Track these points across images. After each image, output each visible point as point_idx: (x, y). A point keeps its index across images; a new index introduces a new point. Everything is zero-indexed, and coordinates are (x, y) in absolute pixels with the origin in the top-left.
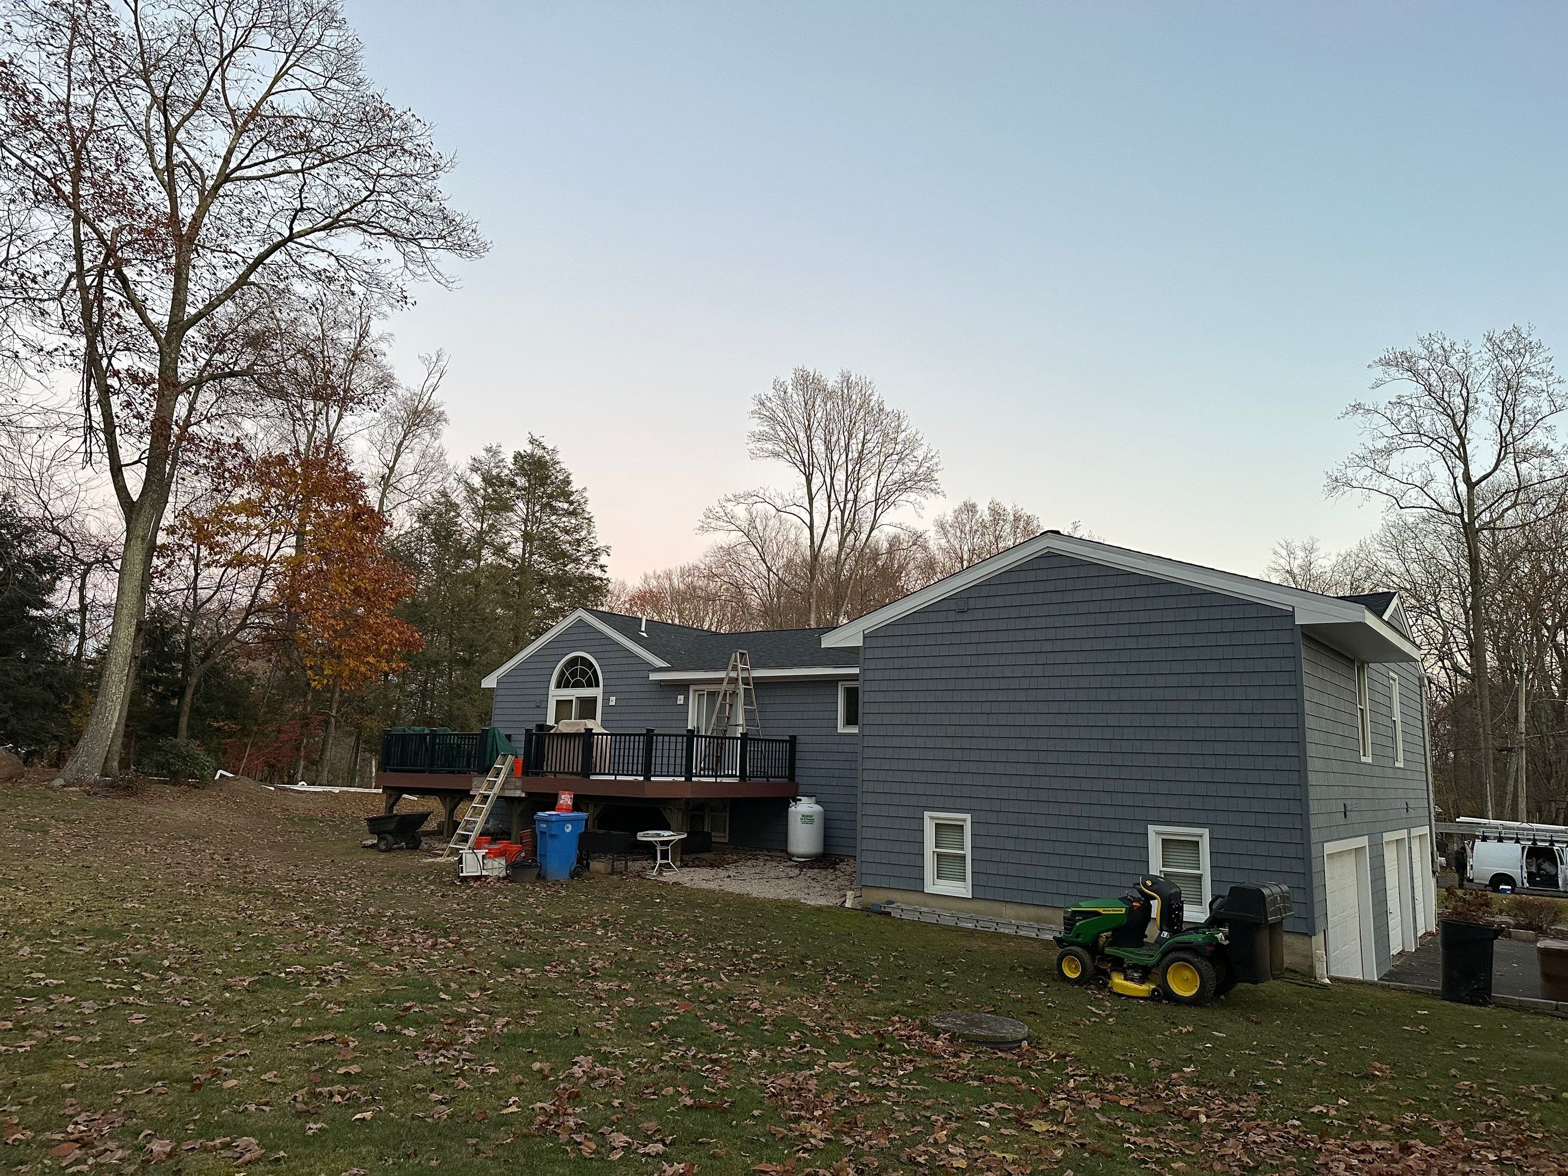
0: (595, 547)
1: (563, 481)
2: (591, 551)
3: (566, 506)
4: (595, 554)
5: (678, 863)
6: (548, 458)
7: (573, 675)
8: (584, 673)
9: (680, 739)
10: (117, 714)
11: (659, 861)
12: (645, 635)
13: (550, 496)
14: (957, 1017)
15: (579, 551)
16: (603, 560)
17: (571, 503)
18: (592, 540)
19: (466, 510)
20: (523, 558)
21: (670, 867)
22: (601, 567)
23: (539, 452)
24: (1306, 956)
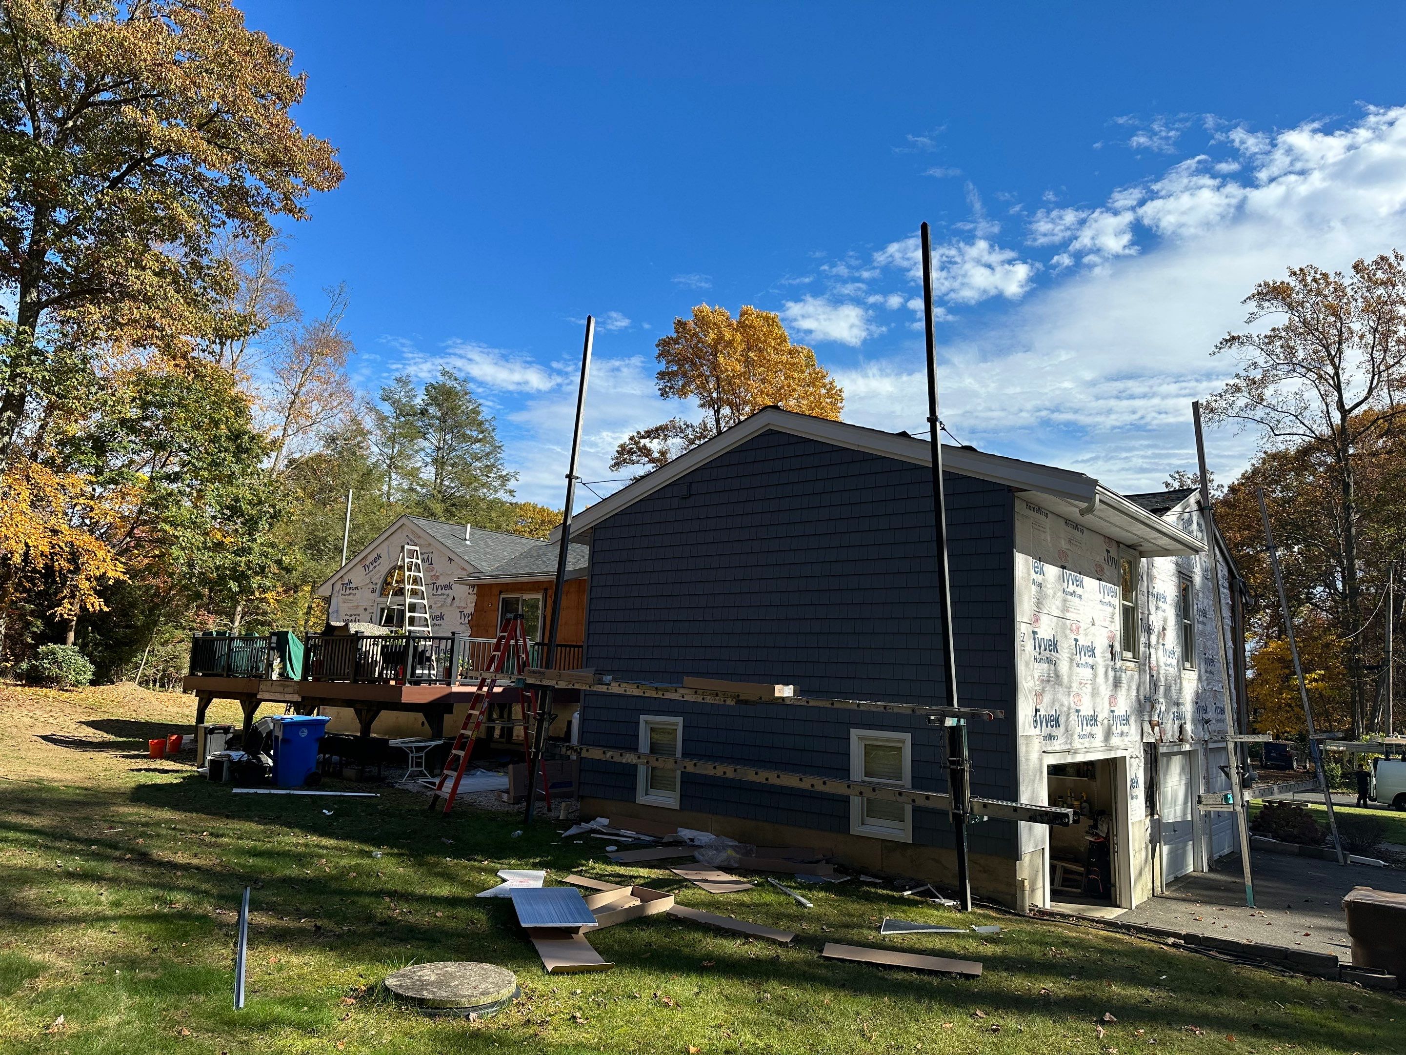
0: (504, 473)
1: (473, 411)
2: (500, 476)
3: (476, 434)
4: (504, 479)
6: (459, 388)
12: (468, 543)
13: (461, 424)
15: (489, 477)
16: (511, 484)
17: (481, 431)
18: (500, 467)
19: (376, 436)
21: (423, 775)
22: (511, 491)
23: (450, 383)
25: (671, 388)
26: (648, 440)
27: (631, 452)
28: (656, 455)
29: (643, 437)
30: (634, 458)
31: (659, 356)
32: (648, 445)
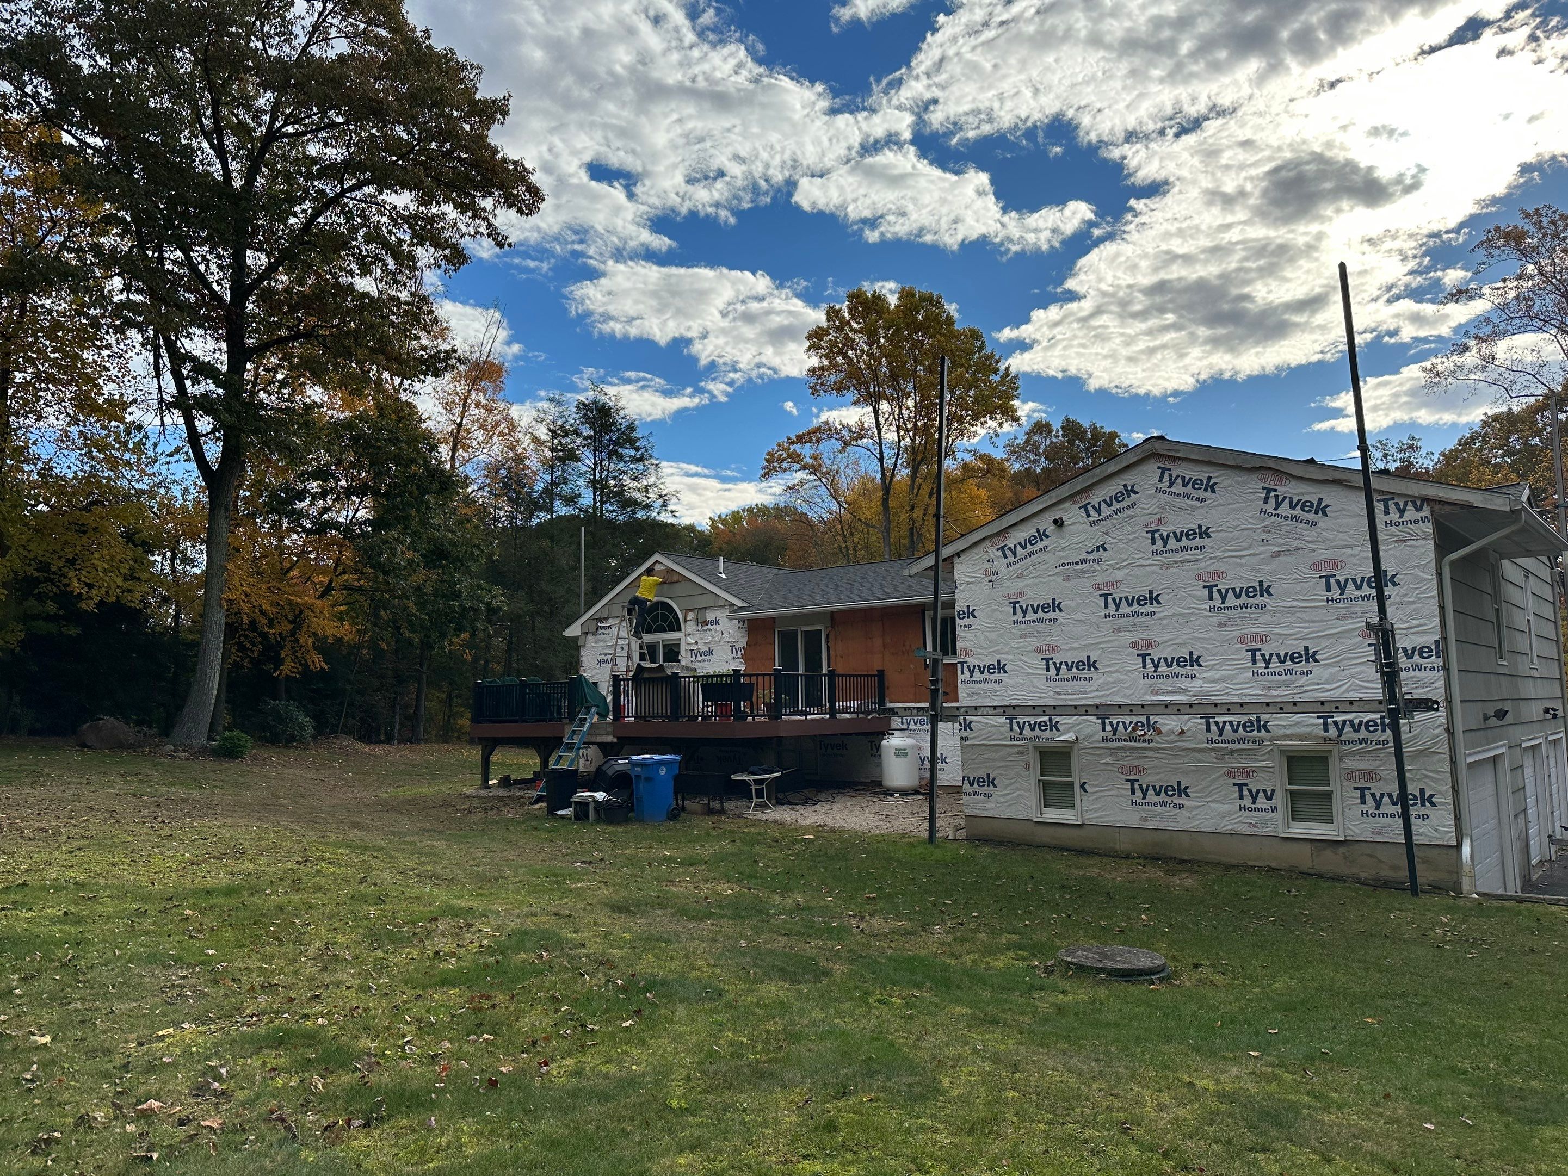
0: (664, 492)
1: (628, 427)
2: (661, 496)
3: (633, 452)
4: (665, 499)
5: (774, 802)
6: (611, 404)
7: (655, 620)
8: (665, 618)
9: (767, 678)
10: (217, 680)
11: (754, 800)
12: (723, 576)
13: (616, 443)
14: (1088, 950)
15: (648, 498)
16: (673, 505)
17: (637, 449)
18: (661, 486)
19: (535, 463)
20: (595, 508)
21: (766, 805)
22: (672, 512)
23: (601, 399)
24: (1450, 872)
25: (822, 384)
26: (799, 445)
27: (780, 460)
28: (809, 461)
29: (793, 443)
30: (784, 465)
31: (809, 349)
32: (798, 451)
